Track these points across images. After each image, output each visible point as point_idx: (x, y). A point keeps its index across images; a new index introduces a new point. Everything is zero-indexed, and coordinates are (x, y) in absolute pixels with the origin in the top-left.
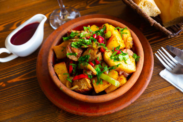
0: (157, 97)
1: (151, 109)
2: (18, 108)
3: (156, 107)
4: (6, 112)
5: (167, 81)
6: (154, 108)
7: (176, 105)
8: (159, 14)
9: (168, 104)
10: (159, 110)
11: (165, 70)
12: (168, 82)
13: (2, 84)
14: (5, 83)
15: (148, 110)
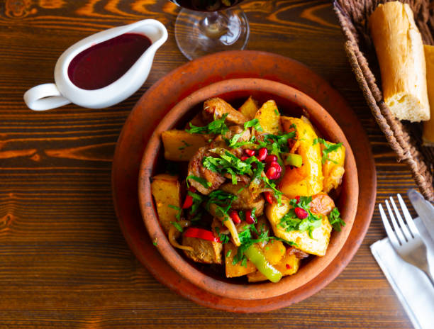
0: (346, 295)
1: (326, 315)
2: (56, 224)
3: (338, 316)
4: (29, 226)
5: (379, 266)
6: (333, 316)
7: (378, 324)
8: (424, 120)
9: (362, 316)
10: (341, 323)
11: (385, 241)
12: (381, 270)
13: (34, 155)
14: (41, 152)
15: (321, 316)
